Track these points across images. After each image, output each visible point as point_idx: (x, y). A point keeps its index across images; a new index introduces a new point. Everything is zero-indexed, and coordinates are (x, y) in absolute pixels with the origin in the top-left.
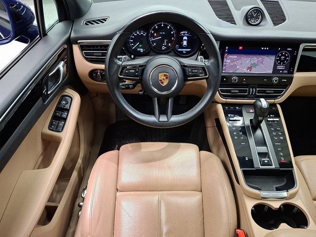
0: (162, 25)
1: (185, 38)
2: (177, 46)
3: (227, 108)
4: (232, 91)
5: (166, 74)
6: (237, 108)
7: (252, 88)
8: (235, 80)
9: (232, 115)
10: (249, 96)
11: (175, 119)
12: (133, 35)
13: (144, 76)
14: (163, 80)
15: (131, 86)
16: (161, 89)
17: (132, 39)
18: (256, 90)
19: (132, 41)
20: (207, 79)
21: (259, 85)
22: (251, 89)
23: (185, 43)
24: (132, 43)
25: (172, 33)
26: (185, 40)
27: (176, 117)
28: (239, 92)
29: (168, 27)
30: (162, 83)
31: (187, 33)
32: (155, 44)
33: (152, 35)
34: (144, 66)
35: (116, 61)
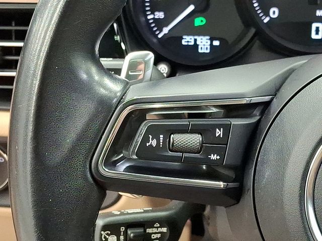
15: (156, 234)
24: (155, 6)
32: (274, 12)
34: (257, 112)
35: (84, 76)
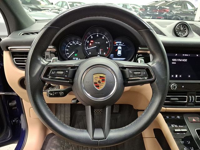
0: (97, 36)
1: (119, 48)
2: (112, 55)
3: (168, 117)
4: (172, 99)
5: (102, 75)
6: (178, 117)
7: (191, 95)
8: (174, 87)
9: (176, 126)
10: (189, 104)
11: (114, 134)
12: (69, 45)
13: (76, 79)
14: (98, 84)
15: (61, 93)
16: (97, 94)
17: (67, 48)
18: (195, 98)
19: (67, 50)
20: (151, 83)
21: (197, 92)
22: (190, 97)
23: (119, 53)
24: (67, 52)
25: (107, 42)
26: (120, 49)
27: (116, 131)
28: (179, 100)
29: (103, 38)
30: (98, 86)
31: (121, 44)
32: (90, 53)
33: (88, 45)
34: (76, 68)
35: (39, 59)
